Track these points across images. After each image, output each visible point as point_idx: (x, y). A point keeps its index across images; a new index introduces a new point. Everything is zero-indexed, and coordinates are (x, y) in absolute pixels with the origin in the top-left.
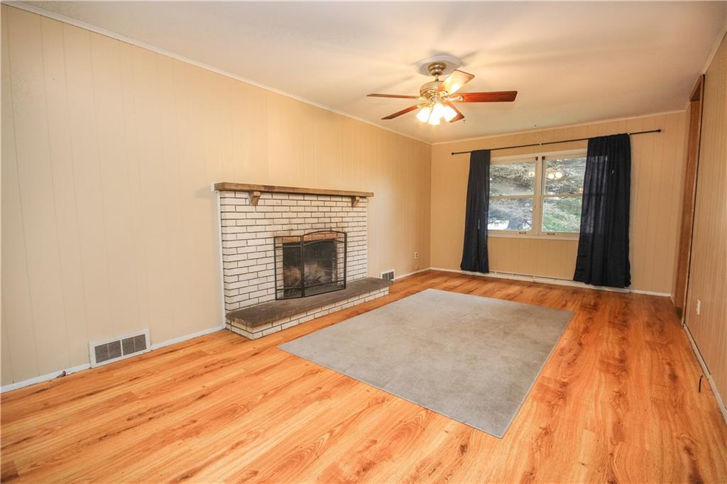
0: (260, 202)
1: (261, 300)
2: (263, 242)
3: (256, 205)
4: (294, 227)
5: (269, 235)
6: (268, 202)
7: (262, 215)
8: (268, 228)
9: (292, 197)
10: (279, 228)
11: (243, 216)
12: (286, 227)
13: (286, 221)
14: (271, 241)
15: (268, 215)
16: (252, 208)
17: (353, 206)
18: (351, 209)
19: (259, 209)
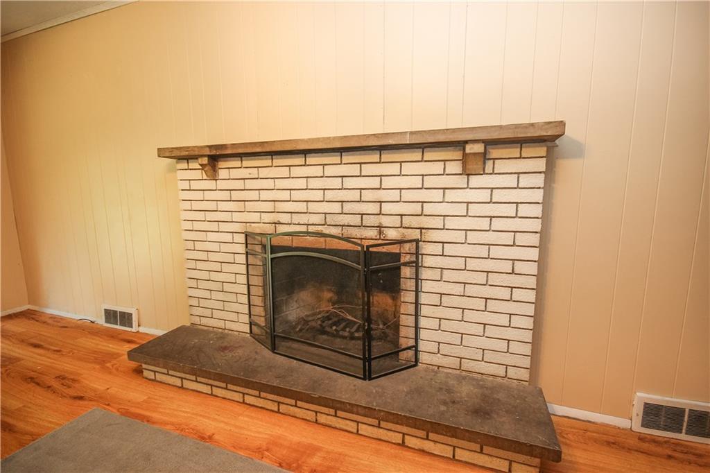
0: (223, 174)
1: (229, 325)
2: (228, 237)
3: (214, 178)
4: (285, 218)
5: (236, 227)
6: (235, 173)
7: (225, 195)
8: (237, 217)
9: (278, 161)
10: (255, 217)
11: (199, 195)
12: (267, 218)
14: (241, 238)
15: (235, 195)
16: (210, 184)
17: (467, 173)
18: (461, 182)
19: (221, 185)
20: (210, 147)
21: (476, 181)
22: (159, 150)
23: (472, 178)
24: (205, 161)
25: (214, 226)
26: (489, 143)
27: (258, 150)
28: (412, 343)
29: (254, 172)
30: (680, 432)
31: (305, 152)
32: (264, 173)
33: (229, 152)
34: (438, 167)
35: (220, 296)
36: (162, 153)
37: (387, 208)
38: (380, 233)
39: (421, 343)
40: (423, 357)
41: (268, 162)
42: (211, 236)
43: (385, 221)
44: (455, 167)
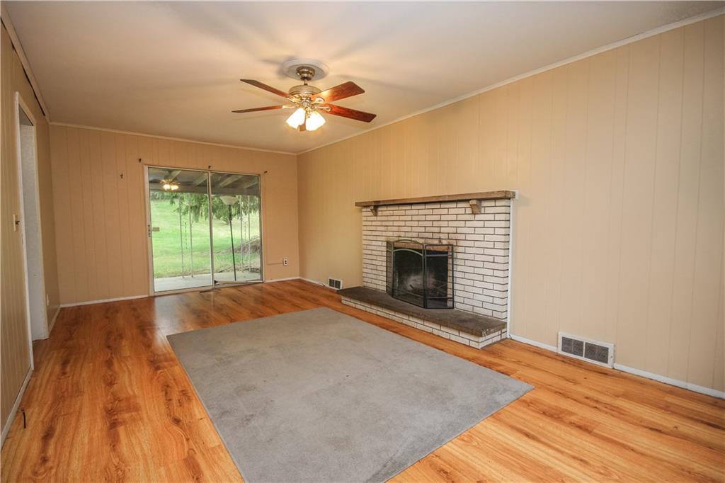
0: (379, 213)
2: (380, 243)
3: (376, 215)
4: (402, 234)
5: (383, 239)
6: (385, 213)
7: (380, 223)
8: (384, 234)
10: (391, 234)
11: (370, 223)
12: (396, 234)
13: (396, 229)
14: (385, 244)
15: (384, 223)
16: (374, 218)
17: (473, 213)
18: (472, 217)
19: (379, 218)
20: (375, 202)
21: (478, 217)
22: (356, 203)
23: (476, 216)
24: (372, 208)
25: (375, 238)
26: (480, 200)
27: (392, 203)
28: (451, 296)
29: (403, 212)
30: (582, 356)
31: (411, 204)
32: (396, 213)
33: (381, 204)
34: (462, 211)
35: (375, 272)
36: (357, 204)
37: (443, 230)
38: (440, 242)
39: (455, 297)
40: (457, 305)
41: (397, 208)
42: (374, 243)
43: (442, 236)
44: (469, 211)
